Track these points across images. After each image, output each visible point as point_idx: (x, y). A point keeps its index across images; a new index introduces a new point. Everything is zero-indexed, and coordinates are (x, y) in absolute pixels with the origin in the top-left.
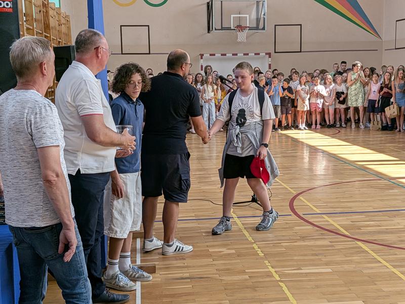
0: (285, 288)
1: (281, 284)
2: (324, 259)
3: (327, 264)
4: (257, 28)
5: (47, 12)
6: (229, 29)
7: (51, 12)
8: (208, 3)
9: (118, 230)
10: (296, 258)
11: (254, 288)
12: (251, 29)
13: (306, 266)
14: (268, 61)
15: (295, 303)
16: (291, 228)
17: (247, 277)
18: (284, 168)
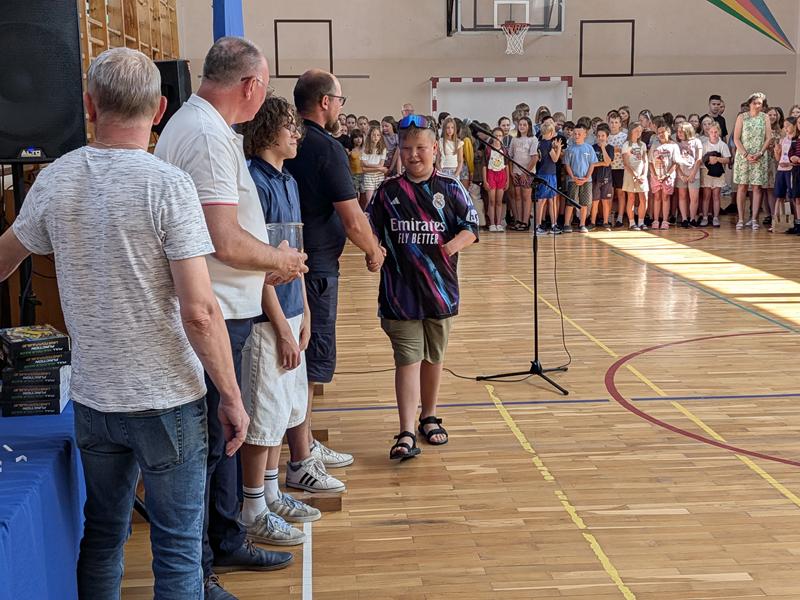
0: (595, 545)
1: (588, 537)
2: (674, 489)
3: (679, 498)
4: (545, 27)
6: (490, 28)
10: (617, 486)
11: (534, 544)
12: (533, 28)
13: (637, 501)
14: (567, 92)
15: (614, 574)
16: (608, 426)
17: (520, 521)
18: (596, 306)
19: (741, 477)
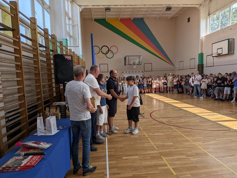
0: (150, 139)
1: (149, 138)
2: (161, 131)
3: (162, 132)
4: (139, 64)
5: (79, 60)
6: (131, 65)
7: (80, 60)
8: (125, 57)
9: (101, 123)
10: (152, 131)
11: (140, 139)
12: (137, 65)
13: (156, 133)
14: (142, 74)
15: (153, 143)
16: (151, 122)
17: (138, 136)
18: (148, 104)
19: (170, 129)
